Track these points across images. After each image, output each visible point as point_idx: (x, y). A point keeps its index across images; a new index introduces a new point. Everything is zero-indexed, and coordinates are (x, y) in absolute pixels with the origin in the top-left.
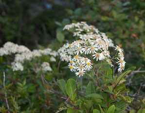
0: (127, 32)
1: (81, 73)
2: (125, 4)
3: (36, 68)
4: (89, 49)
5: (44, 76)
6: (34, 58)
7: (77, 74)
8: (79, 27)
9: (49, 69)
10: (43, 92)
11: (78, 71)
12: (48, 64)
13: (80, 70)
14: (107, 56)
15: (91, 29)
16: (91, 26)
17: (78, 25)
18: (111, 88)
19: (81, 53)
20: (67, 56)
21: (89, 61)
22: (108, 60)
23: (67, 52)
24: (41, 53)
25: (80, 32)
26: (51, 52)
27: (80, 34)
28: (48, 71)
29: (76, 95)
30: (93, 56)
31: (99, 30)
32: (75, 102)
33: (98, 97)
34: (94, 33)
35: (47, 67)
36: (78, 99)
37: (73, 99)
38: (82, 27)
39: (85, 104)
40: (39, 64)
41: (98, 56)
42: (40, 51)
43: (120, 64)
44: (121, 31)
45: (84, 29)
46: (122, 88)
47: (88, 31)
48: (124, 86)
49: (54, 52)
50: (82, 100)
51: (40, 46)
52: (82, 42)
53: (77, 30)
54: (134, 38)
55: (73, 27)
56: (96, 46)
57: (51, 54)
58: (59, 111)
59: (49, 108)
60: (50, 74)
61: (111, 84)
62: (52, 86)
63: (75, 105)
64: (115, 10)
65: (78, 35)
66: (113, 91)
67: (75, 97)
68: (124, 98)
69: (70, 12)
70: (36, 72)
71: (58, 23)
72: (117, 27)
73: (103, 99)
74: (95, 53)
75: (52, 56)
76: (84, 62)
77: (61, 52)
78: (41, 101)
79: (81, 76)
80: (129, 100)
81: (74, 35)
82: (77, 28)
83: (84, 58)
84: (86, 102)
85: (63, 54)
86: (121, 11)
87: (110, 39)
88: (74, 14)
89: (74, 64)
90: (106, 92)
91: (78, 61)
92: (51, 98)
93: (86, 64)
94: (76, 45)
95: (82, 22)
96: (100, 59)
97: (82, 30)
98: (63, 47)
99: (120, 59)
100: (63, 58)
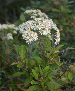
0: (69, 21)
1: (29, 42)
2: (71, 2)
3: (3, 37)
4: (37, 27)
5: (8, 42)
6: (3, 30)
7: (27, 41)
8: (35, 13)
9: (11, 38)
10: (5, 52)
11: (28, 40)
12: (11, 35)
13: (29, 39)
14: (49, 33)
15: (43, 15)
16: (43, 13)
17: (35, 11)
18: (48, 55)
19: (32, 28)
20: (24, 30)
21: (36, 34)
22: (49, 36)
23: (25, 28)
24: (8, 27)
25: (35, 16)
26: (15, 27)
27: (35, 17)
28: (10, 40)
29: (25, 56)
30: (39, 31)
31: (48, 16)
32: (24, 60)
33: (39, 59)
34: (45, 18)
35: (10, 37)
36: (26, 59)
37: (22, 58)
38: (37, 13)
39: (30, 63)
40: (6, 34)
41: (42, 32)
42: (7, 25)
43: (57, 40)
44: (65, 20)
45: (38, 15)
46: (56, 55)
47: (41, 16)
48: (58, 55)
49: (17, 27)
50: (28, 60)
51: (8, 23)
52: (34, 22)
53: (33, 14)
54: (73, 26)
55: (31, 12)
56: (42, 25)
57: (14, 28)
58: (12, 65)
59: (7, 64)
60: (11, 42)
61: (49, 52)
62: (12, 50)
63: (23, 62)
64: (63, 5)
65: (34, 18)
66: (50, 57)
67: (24, 57)
68: (57, 62)
69: (33, 2)
70: (3, 39)
71: (22, 9)
72: (63, 17)
73: (43, 61)
74: (41, 30)
75: (15, 30)
76: (33, 35)
77: (20, 27)
78: (3, 59)
79: (30, 43)
80: (59, 64)
81: (31, 18)
82: (34, 13)
83: (33, 32)
84: (31, 62)
85: (22, 29)
86: (68, 7)
87: (55, 24)
88: (35, 5)
89: (26, 35)
90: (45, 57)
91: (29, 33)
92: (10, 58)
93: (34, 36)
94: (29, 23)
95: (38, 10)
96: (44, 34)
97: (36, 15)
98: (22, 25)
99: (57, 36)
100: (21, 31)
